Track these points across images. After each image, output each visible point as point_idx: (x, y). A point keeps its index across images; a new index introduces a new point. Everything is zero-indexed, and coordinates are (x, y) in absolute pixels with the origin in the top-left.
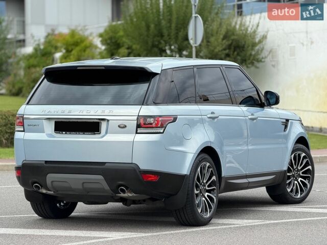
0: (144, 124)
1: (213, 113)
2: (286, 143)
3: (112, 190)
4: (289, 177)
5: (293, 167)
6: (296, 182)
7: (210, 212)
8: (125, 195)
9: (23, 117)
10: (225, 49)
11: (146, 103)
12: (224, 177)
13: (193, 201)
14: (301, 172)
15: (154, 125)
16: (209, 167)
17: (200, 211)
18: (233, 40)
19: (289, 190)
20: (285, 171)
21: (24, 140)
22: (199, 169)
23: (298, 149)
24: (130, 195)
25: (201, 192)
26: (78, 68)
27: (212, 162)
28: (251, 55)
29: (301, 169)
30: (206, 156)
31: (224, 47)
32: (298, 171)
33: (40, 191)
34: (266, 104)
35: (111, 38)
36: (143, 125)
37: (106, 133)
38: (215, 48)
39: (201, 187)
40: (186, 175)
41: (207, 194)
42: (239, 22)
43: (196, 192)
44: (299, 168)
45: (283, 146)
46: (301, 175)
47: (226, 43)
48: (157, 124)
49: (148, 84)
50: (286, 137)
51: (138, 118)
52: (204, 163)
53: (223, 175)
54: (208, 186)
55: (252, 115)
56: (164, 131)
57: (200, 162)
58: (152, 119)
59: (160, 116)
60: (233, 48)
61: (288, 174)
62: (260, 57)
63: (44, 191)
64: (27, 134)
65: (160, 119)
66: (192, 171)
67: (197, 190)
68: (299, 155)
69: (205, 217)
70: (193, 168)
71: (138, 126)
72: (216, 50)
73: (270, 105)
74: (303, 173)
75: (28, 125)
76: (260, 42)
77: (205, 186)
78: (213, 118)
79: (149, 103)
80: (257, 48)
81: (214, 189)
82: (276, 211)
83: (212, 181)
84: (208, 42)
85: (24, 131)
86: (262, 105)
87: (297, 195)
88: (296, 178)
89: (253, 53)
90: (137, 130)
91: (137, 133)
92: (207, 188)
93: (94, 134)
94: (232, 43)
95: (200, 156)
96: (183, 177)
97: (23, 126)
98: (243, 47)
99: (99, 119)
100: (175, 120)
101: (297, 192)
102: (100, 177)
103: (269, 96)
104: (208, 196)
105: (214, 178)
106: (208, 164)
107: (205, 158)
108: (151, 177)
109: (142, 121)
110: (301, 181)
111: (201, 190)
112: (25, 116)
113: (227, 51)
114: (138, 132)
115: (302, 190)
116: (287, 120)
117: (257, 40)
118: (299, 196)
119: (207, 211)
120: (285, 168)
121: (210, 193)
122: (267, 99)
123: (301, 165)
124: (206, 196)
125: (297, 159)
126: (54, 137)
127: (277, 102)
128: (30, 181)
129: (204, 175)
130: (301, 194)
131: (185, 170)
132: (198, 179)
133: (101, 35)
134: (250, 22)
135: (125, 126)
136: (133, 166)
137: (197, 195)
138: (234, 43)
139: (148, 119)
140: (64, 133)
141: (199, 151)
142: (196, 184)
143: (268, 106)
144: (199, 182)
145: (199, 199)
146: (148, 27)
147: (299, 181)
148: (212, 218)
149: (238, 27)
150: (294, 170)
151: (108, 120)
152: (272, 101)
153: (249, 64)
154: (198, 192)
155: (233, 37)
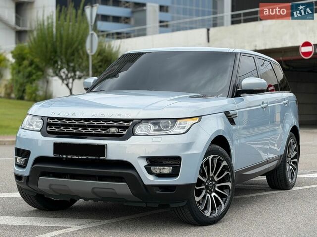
10: (98, 62)
47: (99, 58)
133: (12, 52)
134: (114, 45)
138: (105, 59)
146: (46, 46)
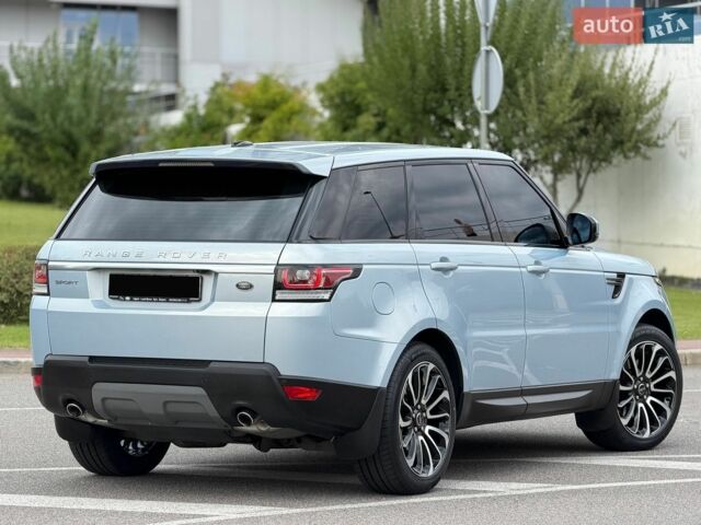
0: (291, 282)
1: (443, 259)
2: (617, 322)
3: (224, 419)
4: (624, 395)
5: (634, 374)
6: (641, 405)
7: (434, 466)
8: (253, 428)
9: (47, 265)
10: (577, 119)
11: (298, 237)
12: (468, 393)
13: (396, 442)
14: (652, 384)
15: (310, 284)
16: (433, 373)
17: (410, 462)
18: (594, 100)
19: (625, 422)
20: (615, 381)
21: (48, 312)
22: (410, 377)
23: (645, 335)
24: (263, 429)
25: (414, 424)
26: (161, 165)
27: (441, 361)
28: (633, 130)
29: (653, 378)
30: (427, 349)
31: (575, 113)
32: (646, 381)
33: (83, 417)
34: (570, 241)
35: (342, 95)
36: (286, 284)
37: (213, 300)
38: (556, 115)
39: (416, 414)
40: (379, 388)
41: (428, 428)
42: (609, 61)
43: (402, 424)
44: (649, 376)
45: (611, 329)
46: (653, 389)
47: (579, 104)
48: (317, 282)
49: (300, 199)
50: (618, 311)
51: (276, 271)
52: (420, 364)
53: (466, 389)
54: (432, 412)
55: (537, 263)
56: (331, 298)
57: (413, 361)
58: (307, 272)
59: (325, 266)
60: (594, 115)
61: (622, 388)
62: (654, 135)
63: (91, 419)
64: (54, 301)
65: (324, 271)
66: (395, 379)
67: (405, 420)
68: (649, 349)
69: (424, 475)
70: (396, 374)
71: (278, 286)
72: (559, 121)
73: (579, 242)
74: (656, 386)
75: (58, 282)
76: (655, 103)
77: (425, 411)
78: (445, 270)
79: (301, 238)
80: (648, 116)
81: (444, 419)
82: (588, 466)
83: (441, 401)
84: (541, 102)
85: (48, 294)
86: (561, 243)
87: (643, 433)
88: (641, 397)
89: (639, 127)
90: (274, 295)
91: (274, 300)
92: (430, 417)
93: (189, 302)
94: (593, 105)
95: (412, 350)
96: (373, 392)
97: (47, 283)
98: (618, 114)
99: (198, 271)
100: (357, 272)
101: (642, 425)
102: (199, 391)
103: (578, 225)
104: (430, 432)
105: (445, 394)
106: (431, 366)
107: (423, 354)
108: (302, 392)
109: (284, 276)
110: (652, 402)
111: (414, 420)
112: (50, 263)
113: (582, 123)
114: (277, 298)
115: (653, 422)
116: (621, 276)
117: (648, 100)
118: (647, 434)
119: (426, 462)
120: (615, 375)
121: (437, 426)
122: (574, 231)
123: (652, 370)
124: (427, 432)
125: (643, 356)
126: (109, 307)
127: (593, 237)
128: (60, 399)
129: (423, 387)
130: (652, 430)
131: (379, 377)
132: (408, 397)
133: (321, 88)
134: (633, 59)
135: (251, 286)
136: (264, 368)
137: (405, 431)
138: (598, 105)
139: (299, 272)
140: (128, 298)
141: (410, 339)
142: (403, 406)
143: (575, 244)
144: (411, 403)
145: (409, 438)
147: (648, 402)
148: (439, 479)
149: (607, 70)
150: (637, 379)
151: (216, 274)
152: (585, 234)
153: (630, 150)
154: (408, 423)
155: (594, 93)
